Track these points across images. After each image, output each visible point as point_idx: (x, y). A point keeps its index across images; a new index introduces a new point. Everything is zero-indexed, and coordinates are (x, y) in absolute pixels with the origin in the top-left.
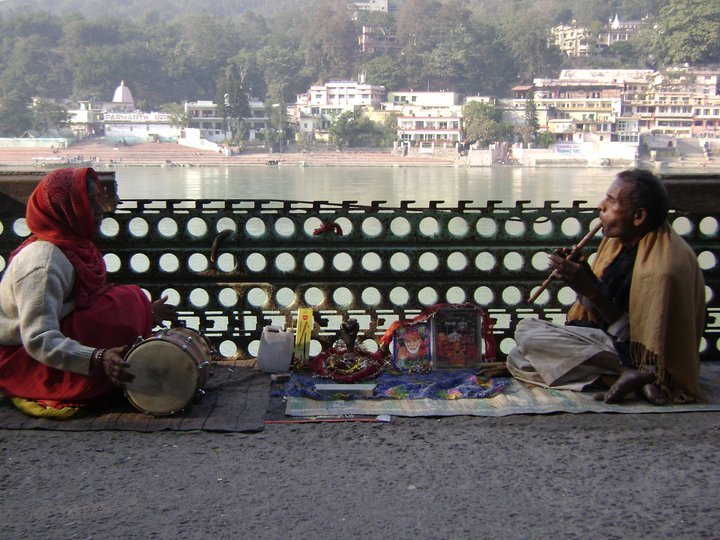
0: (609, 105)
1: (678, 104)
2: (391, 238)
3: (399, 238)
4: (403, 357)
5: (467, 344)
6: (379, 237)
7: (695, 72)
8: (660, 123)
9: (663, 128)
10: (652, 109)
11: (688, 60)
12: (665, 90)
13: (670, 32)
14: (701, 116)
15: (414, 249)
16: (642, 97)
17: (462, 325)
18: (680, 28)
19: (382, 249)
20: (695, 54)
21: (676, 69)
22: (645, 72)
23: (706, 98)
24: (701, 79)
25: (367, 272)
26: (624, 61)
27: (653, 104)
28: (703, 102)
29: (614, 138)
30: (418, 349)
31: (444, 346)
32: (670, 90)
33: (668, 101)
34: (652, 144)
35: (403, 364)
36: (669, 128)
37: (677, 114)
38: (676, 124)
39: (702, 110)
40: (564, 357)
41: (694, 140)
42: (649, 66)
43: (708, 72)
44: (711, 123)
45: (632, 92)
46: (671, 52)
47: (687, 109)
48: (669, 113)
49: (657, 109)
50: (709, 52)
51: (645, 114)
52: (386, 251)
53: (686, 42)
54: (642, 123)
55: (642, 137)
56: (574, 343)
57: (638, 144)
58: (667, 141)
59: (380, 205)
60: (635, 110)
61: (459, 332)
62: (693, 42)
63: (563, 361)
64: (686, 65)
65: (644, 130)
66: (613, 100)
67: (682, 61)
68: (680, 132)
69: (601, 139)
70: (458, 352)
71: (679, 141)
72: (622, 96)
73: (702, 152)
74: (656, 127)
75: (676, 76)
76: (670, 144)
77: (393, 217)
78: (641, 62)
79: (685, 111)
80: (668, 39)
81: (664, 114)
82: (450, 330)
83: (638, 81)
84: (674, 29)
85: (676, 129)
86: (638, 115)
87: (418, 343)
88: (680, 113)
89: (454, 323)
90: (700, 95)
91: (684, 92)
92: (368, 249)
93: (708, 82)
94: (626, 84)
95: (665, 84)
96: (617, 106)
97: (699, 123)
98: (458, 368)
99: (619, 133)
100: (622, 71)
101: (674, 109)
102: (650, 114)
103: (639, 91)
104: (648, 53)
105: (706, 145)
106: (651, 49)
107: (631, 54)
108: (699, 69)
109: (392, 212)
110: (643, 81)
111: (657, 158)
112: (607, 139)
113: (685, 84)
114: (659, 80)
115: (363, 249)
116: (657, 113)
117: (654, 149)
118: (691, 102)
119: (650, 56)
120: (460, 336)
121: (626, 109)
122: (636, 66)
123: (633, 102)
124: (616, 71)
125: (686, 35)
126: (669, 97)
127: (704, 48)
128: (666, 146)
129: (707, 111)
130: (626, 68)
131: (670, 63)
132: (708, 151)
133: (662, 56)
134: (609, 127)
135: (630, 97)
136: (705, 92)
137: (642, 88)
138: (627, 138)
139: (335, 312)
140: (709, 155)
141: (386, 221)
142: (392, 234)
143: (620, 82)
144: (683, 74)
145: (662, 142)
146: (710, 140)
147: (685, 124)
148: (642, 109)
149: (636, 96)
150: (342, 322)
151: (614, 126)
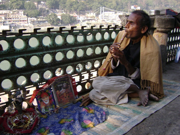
0: (2, 18)
1: (16, 17)
2: (30, 49)
3: (33, 48)
4: (43, 107)
5: (68, 93)
6: (23, 49)
7: (19, 11)
8: (13, 21)
9: (14, 22)
10: (11, 19)
11: (17, 8)
12: (13, 14)
13: (13, 3)
14: (21, 20)
15: (41, 53)
16: (9, 16)
17: (65, 85)
18: (15, 2)
19: (25, 55)
20: (18, 7)
21: (15, 10)
22: (8, 11)
23: (22, 16)
24: (20, 12)
25: (19, 69)
26: (4, 9)
27: (11, 17)
28: (21, 17)
29: (4, 25)
30: (48, 101)
31: (60, 96)
32: (14, 14)
33: (14, 17)
34: (12, 26)
35: (44, 110)
36: (15, 22)
37: (16, 19)
38: (16, 21)
39: (21, 18)
40: (118, 91)
41: (20, 24)
42: (9, 10)
43: (21, 11)
44: (23, 21)
45: (6, 15)
46: (13, 7)
47: (18, 18)
48: (15, 19)
49: (12, 18)
50: (21, 7)
51: (9, 20)
52: (28, 56)
53: (16, 5)
54: (9, 21)
55: (10, 24)
56: (121, 84)
57: (9, 26)
58: (15, 25)
59: (23, 32)
60: (7, 19)
61: (64, 88)
62: (17, 5)
63: (117, 92)
64: (17, 9)
65: (10, 23)
66: (2, 17)
67: (16, 9)
68: (17, 23)
69: (1, 25)
70: (66, 97)
71: (17, 25)
72: (4, 16)
73: (22, 27)
74: (12, 22)
75: (15, 12)
76: (16, 25)
77: (30, 37)
78: (7, 9)
79: (18, 19)
80: (12, 4)
81: (14, 19)
82: (60, 88)
83: (7, 13)
84: (14, 2)
85: (16, 22)
86: (8, 20)
87: (48, 98)
88: (17, 19)
89: (61, 85)
90: (20, 15)
91: (17, 15)
92: (19, 56)
93: (21, 13)
94: (5, 13)
95: (13, 13)
96: (3, 18)
97: (21, 21)
98: (67, 104)
99: (5, 24)
100: (3, 11)
101: (16, 18)
102: (11, 20)
103: (8, 15)
104: (8, 7)
105: (23, 25)
106: (9, 6)
107: (5, 7)
108: (19, 10)
109: (30, 35)
110: (8, 13)
111: (13, 29)
112: (2, 25)
113: (17, 13)
114: (12, 12)
115: (16, 57)
116: (12, 19)
117: (13, 27)
118: (19, 17)
119: (9, 8)
120: (65, 90)
121: (5, 19)
122: (6, 10)
123: (7, 17)
124: (2, 11)
125: (16, 3)
126: (14, 16)
127: (20, 6)
128: (15, 26)
129: (22, 19)
130: (4, 10)
131: (13, 9)
132: (23, 26)
133: (12, 7)
134: (2, 23)
135: (6, 16)
136: (21, 15)
137: (8, 14)
138: (7, 25)
139: (4, 93)
140: (24, 27)
141: (26, 40)
142: (30, 47)
143: (3, 13)
144: (16, 11)
145: (14, 25)
146: (24, 24)
147: (18, 21)
148: (9, 18)
149: (7, 16)
150: (8, 97)
151: (3, 22)
